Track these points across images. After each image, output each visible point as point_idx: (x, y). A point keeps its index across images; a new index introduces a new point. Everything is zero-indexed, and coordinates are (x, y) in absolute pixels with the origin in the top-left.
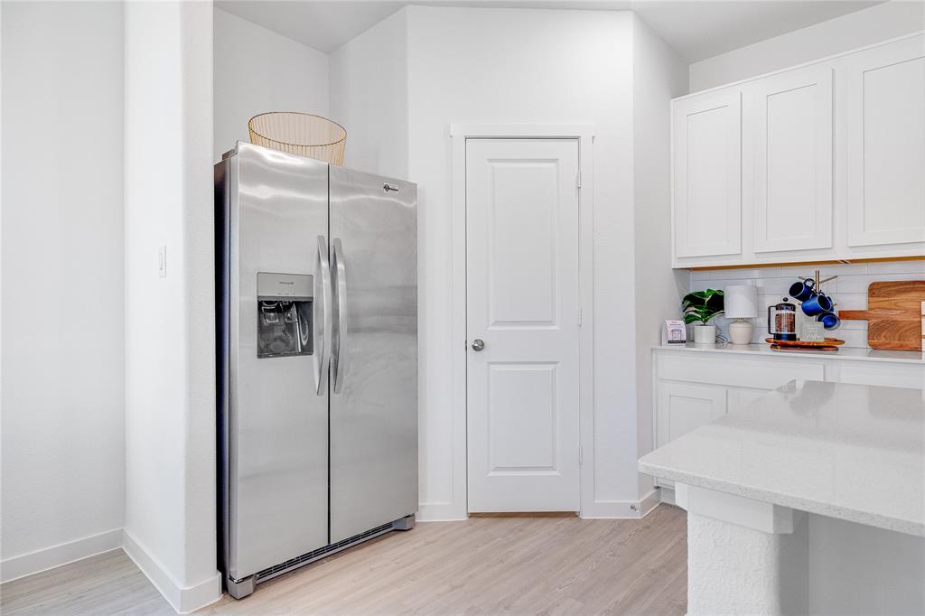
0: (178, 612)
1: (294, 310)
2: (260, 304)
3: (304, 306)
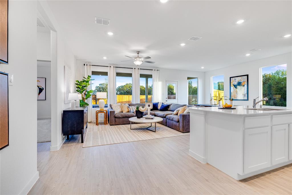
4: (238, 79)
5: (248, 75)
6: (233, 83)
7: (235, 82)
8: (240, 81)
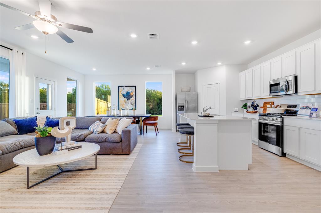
2: (179, 106)
3: (183, 106)
4: (127, 89)
5: (135, 86)
6: (122, 92)
7: (124, 91)
8: (129, 91)
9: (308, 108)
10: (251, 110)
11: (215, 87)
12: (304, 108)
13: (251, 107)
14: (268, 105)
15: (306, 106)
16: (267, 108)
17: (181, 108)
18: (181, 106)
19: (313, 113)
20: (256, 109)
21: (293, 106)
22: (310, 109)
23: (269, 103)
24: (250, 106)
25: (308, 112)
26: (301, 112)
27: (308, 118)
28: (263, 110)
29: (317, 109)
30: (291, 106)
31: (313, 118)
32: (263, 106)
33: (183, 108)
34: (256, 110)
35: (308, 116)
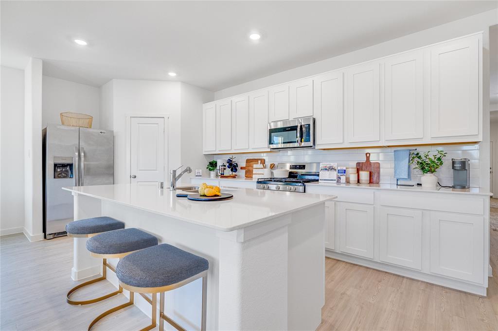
0: (30, 241)
1: (69, 167)
2: (55, 165)
3: (71, 165)
9: (331, 169)
10: (228, 172)
11: (157, 124)
12: (326, 169)
13: (227, 167)
14: (255, 164)
15: (328, 166)
16: (254, 170)
17: (64, 169)
18: (64, 166)
19: (341, 177)
20: (236, 170)
21: (300, 166)
22: (336, 170)
23: (256, 160)
24: (225, 166)
25: (334, 175)
26: (324, 175)
27: (335, 185)
28: (246, 172)
29: (345, 170)
30: (296, 166)
31: (342, 185)
32: (245, 166)
33: (71, 169)
34: (234, 173)
35: (335, 182)
